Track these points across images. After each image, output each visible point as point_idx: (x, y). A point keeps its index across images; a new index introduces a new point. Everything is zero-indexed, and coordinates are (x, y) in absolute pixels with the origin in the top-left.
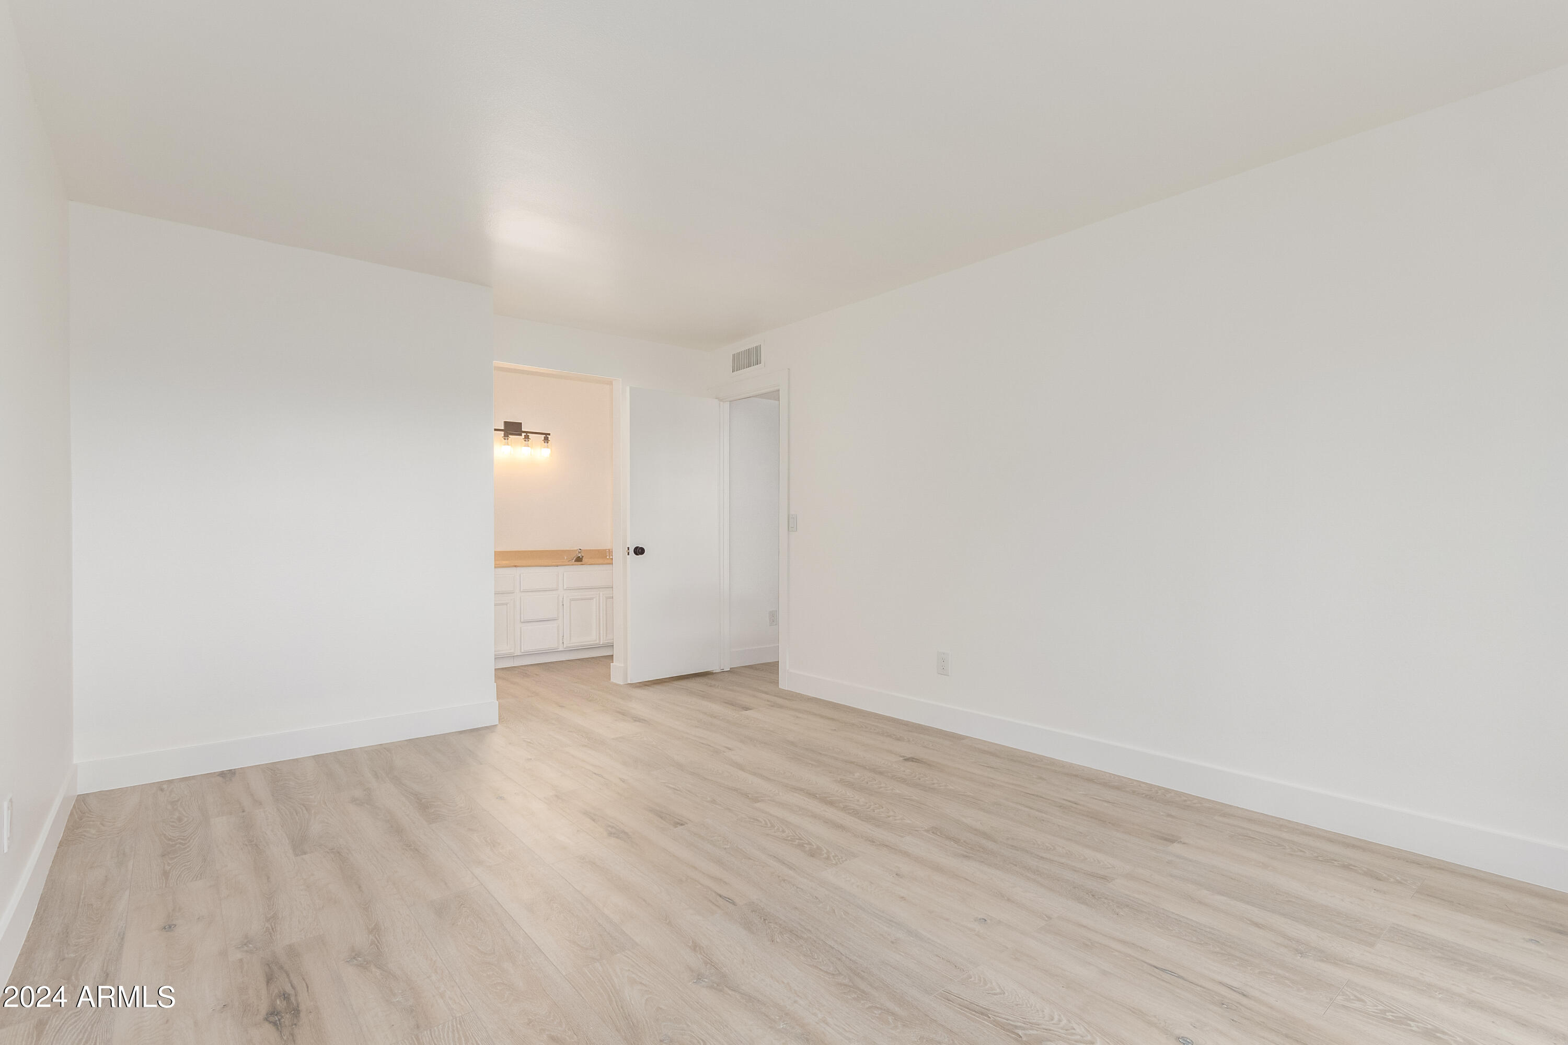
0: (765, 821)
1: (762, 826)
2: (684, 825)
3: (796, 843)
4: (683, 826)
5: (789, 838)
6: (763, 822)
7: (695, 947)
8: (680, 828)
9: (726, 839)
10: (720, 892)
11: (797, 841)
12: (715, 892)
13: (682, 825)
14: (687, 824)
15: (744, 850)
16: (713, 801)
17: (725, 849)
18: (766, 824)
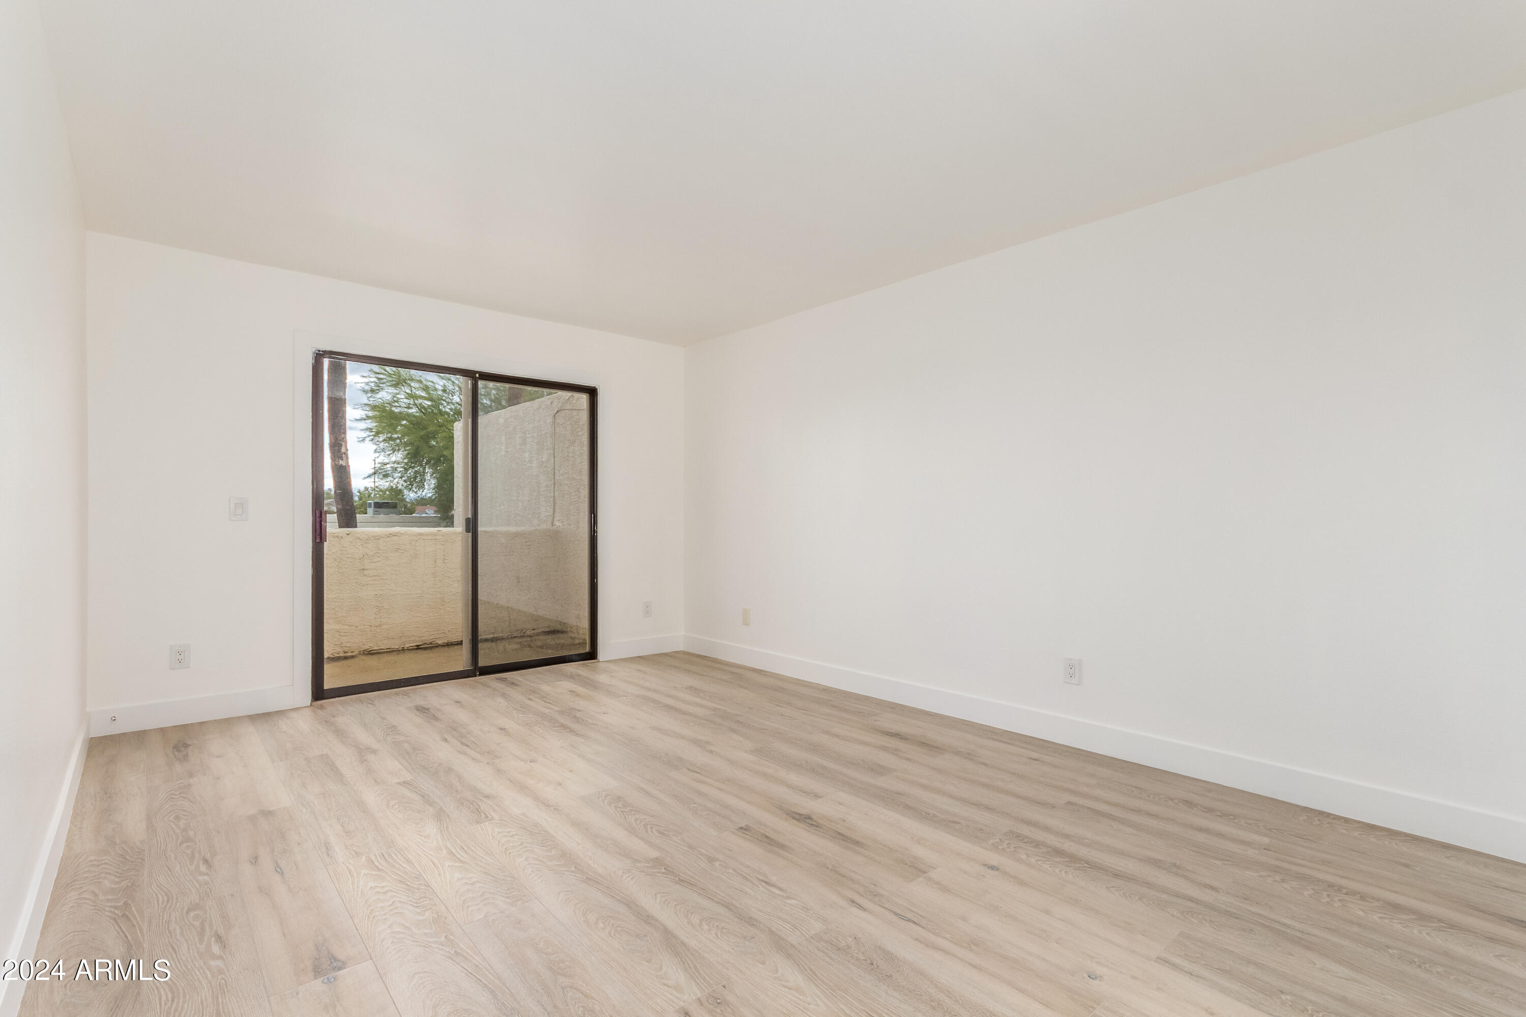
0: (652, 832)
1: (657, 825)
2: (739, 828)
3: (629, 808)
4: (739, 826)
5: (633, 812)
6: (654, 830)
7: (711, 752)
8: (743, 825)
9: (695, 812)
10: (698, 775)
11: (627, 810)
12: (702, 775)
13: (741, 828)
14: (736, 829)
15: (678, 803)
16: (711, 860)
17: (695, 803)
18: (651, 828)
